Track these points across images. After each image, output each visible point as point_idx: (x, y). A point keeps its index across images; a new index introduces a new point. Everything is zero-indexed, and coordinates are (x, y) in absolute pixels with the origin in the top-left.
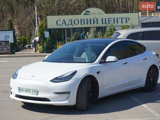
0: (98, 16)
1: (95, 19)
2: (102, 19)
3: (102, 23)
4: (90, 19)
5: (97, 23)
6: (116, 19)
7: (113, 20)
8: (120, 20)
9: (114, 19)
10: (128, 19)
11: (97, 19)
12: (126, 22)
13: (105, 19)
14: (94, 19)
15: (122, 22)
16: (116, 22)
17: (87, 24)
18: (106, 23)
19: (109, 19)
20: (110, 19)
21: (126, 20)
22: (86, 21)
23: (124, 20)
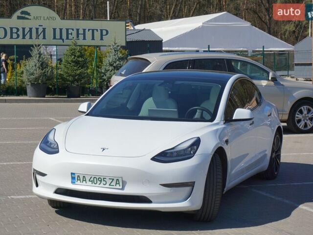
0: (45, 24)
1: (40, 30)
2: (54, 30)
3: (55, 38)
4: (31, 29)
5: (44, 38)
6: (81, 32)
7: (74, 33)
8: (89, 35)
9: (78, 30)
10: (104, 32)
11: (44, 29)
12: (102, 39)
13: (61, 30)
14: (37, 29)
15: (93, 39)
16: (81, 37)
17: (24, 37)
18: (61, 38)
19: (67, 30)
20: (70, 31)
21: (102, 35)
22: (20, 33)
23: (97, 35)
